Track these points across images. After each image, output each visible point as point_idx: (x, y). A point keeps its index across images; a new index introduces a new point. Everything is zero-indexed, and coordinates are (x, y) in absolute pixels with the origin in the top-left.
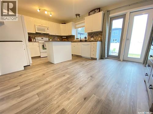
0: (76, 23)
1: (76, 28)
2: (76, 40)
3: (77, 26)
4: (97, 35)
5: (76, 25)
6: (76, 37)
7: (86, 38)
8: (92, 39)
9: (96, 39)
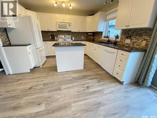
0: (107, 13)
1: (106, 20)
2: (103, 38)
3: (108, 17)
4: (141, 35)
5: (107, 15)
6: (104, 35)
7: (117, 37)
8: (128, 41)
9: (135, 42)
